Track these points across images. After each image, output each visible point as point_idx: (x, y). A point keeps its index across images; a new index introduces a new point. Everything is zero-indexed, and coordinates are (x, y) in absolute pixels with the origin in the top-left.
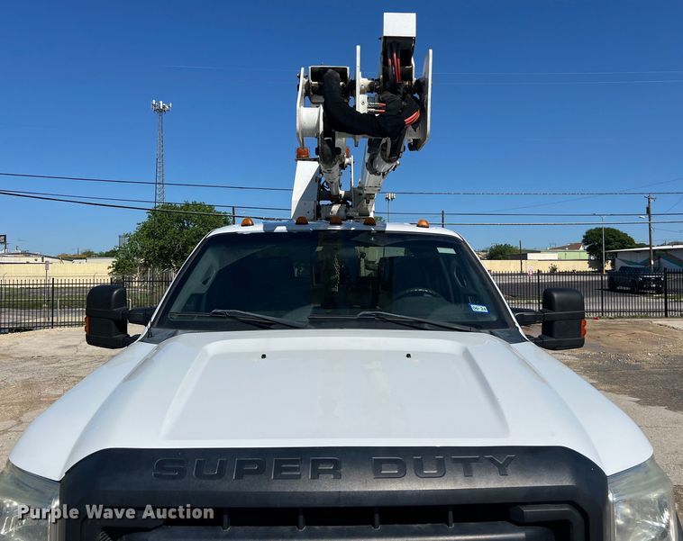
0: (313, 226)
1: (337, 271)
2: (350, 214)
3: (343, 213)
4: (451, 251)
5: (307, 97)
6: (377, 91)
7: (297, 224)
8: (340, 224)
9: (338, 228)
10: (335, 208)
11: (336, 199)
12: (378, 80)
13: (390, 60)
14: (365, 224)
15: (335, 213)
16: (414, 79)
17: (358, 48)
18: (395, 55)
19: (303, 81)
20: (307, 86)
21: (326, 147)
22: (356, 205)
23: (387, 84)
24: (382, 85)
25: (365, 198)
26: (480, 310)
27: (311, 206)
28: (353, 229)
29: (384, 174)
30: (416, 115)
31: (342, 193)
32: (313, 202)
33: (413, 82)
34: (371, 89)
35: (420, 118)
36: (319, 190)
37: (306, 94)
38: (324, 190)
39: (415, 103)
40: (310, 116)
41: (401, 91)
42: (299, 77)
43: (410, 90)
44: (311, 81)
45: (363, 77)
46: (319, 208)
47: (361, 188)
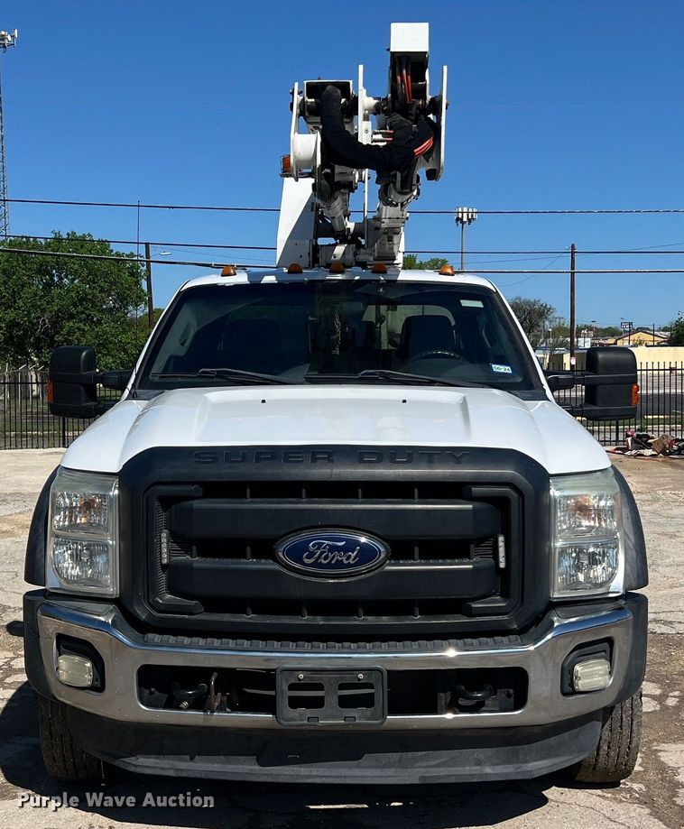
0: (308, 275)
1: (338, 330)
2: (361, 258)
3: (350, 257)
4: (479, 304)
5: (302, 118)
6: (384, 112)
7: (288, 273)
8: (342, 272)
9: (339, 277)
10: (339, 250)
11: (343, 236)
12: (386, 99)
13: (399, 78)
14: (373, 272)
15: (339, 257)
16: (429, 97)
17: (361, 67)
18: (404, 72)
19: (297, 99)
20: (302, 104)
21: (324, 182)
22: (370, 244)
23: (396, 105)
24: (390, 105)
25: (385, 233)
26: (503, 371)
27: (306, 246)
28: (357, 278)
29: (402, 205)
30: (427, 144)
31: (351, 225)
32: (307, 242)
33: (427, 102)
34: (377, 110)
35: (433, 147)
36: (317, 222)
37: (301, 114)
38: (324, 221)
39: (428, 127)
40: (306, 144)
41: (414, 113)
42: (293, 93)
43: (424, 111)
44: (306, 99)
45: (368, 95)
46: (316, 249)
47: (378, 219)
